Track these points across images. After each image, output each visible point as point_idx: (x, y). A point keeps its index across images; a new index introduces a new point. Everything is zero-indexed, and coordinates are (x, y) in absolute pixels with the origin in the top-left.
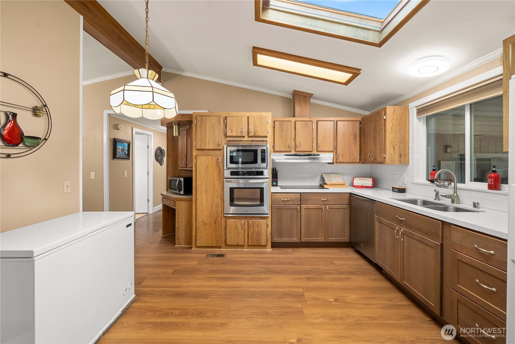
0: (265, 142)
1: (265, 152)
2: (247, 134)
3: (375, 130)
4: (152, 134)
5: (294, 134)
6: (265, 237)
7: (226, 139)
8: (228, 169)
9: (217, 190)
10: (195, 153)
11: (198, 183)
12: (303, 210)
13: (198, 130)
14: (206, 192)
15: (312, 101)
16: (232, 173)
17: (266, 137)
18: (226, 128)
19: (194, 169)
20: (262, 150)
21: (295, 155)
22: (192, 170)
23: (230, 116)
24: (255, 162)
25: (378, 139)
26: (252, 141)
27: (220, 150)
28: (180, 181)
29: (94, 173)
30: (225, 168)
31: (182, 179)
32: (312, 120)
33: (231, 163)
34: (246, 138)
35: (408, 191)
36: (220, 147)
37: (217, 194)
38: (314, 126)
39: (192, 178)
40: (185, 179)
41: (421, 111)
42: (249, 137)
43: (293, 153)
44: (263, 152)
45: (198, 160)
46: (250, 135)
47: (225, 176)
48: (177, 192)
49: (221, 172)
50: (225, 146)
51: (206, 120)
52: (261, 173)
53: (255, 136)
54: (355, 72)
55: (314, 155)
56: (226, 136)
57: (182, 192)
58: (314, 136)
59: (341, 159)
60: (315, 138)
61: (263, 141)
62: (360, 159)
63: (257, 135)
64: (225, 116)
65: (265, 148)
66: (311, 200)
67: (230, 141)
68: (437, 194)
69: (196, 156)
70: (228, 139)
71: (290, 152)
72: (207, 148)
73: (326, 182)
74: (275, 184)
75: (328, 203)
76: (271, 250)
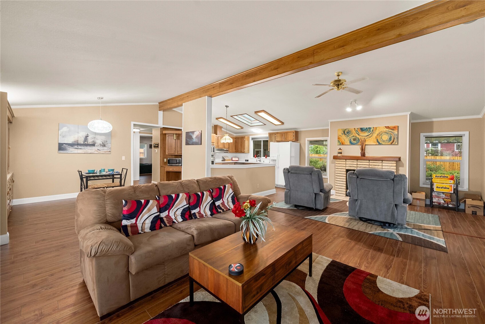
3: (241, 142)
5: (218, 141)
15: (222, 129)
21: (218, 149)
25: (242, 146)
29: (124, 157)
35: (249, 161)
41: (252, 139)
43: (217, 148)
52: (213, 156)
54: (242, 128)
59: (230, 151)
62: (235, 151)
68: (257, 160)
73: (225, 159)
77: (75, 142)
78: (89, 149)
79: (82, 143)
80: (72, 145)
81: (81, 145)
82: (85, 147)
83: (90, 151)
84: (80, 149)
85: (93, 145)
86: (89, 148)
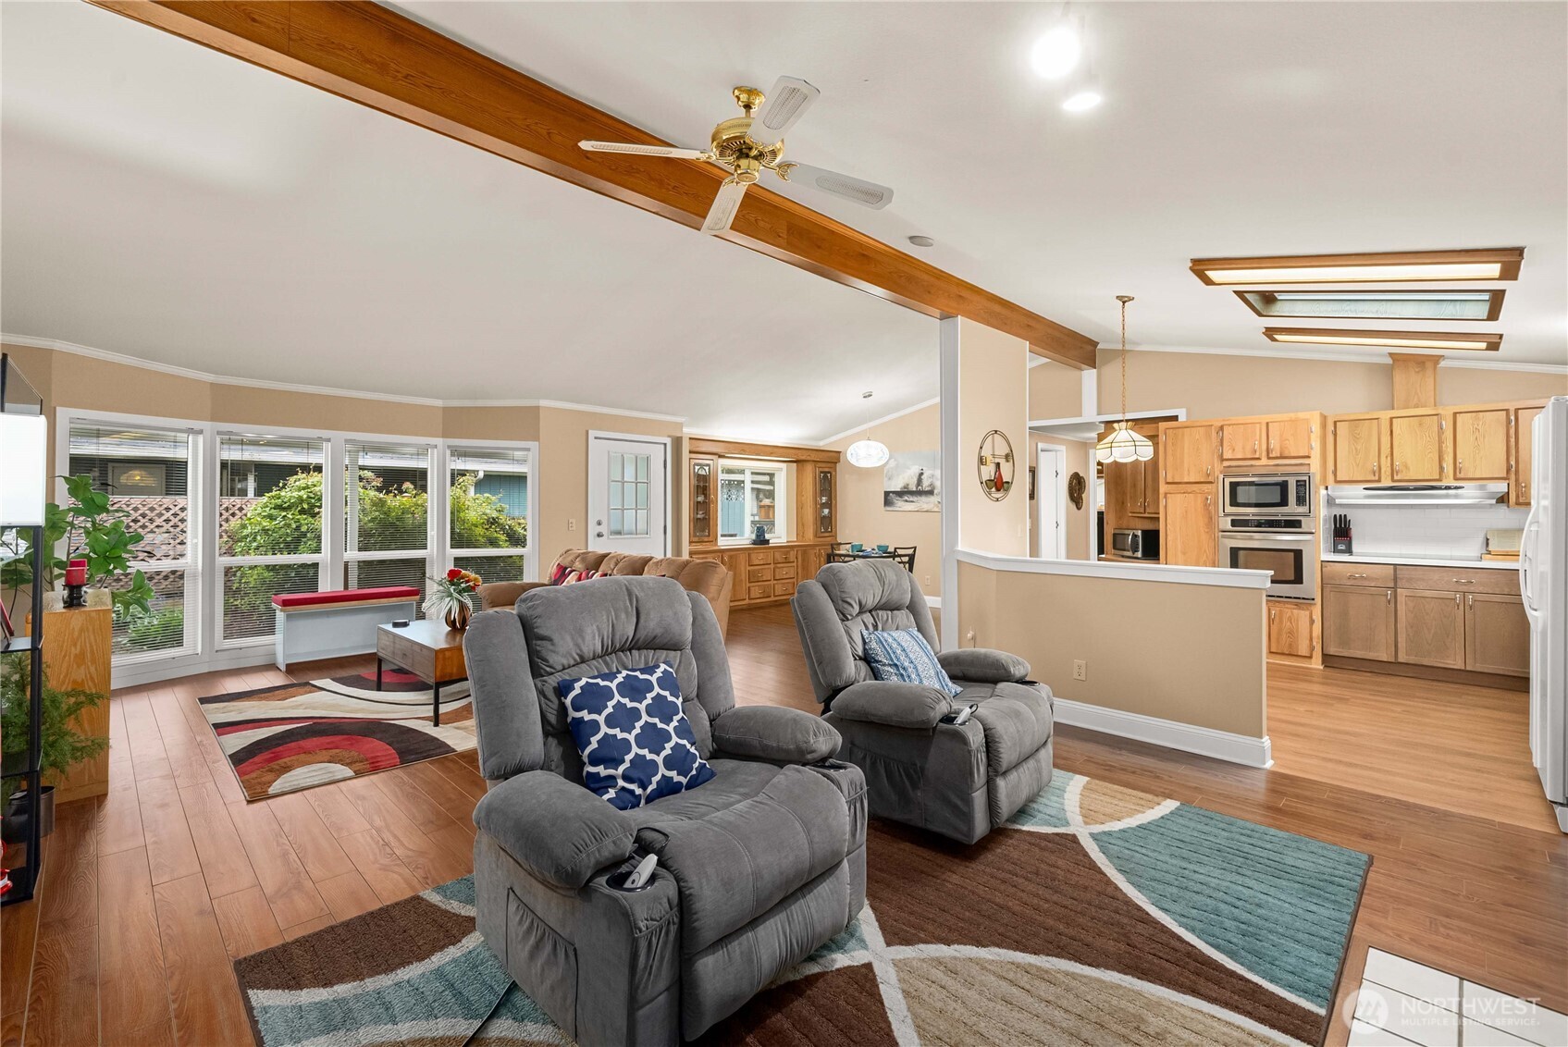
0: (1306, 467)
1: (1305, 485)
2: (1264, 454)
4: (1063, 448)
5: (1389, 445)
6: (1308, 642)
7: (1221, 464)
8: (1226, 515)
9: (1205, 551)
10: (1163, 488)
11: (1169, 538)
12: (1401, 599)
13: (1169, 452)
14: (1184, 553)
16: (1234, 523)
17: (1309, 457)
18: (1222, 446)
19: (1162, 516)
20: (1297, 481)
21: (1392, 489)
22: (1158, 518)
23: (1229, 425)
24: (1284, 502)
26: (1277, 465)
27: (1211, 483)
28: (1135, 536)
30: (1221, 514)
31: (1139, 533)
32: (1440, 411)
33: (1231, 505)
34: (1264, 461)
36: (1210, 479)
37: (1204, 558)
38: (1447, 425)
39: (1158, 531)
40: (1144, 532)
42: (1269, 458)
43: (1386, 482)
44: (1301, 485)
45: (1169, 501)
46: (1271, 455)
47: (1221, 527)
48: (1130, 554)
49: (1211, 520)
50: (1221, 477)
51: (1183, 435)
52: (1296, 524)
53: (1282, 457)
55: (1448, 488)
56: (1223, 460)
57: (1139, 554)
58: (1447, 447)
60: (1450, 450)
61: (1301, 464)
63: (1286, 454)
64: (1220, 425)
65: (1306, 478)
66: (1423, 580)
67: (1230, 467)
69: (1166, 494)
70: (1226, 464)
71: (1379, 481)
72: (1186, 480)
73: (1491, 548)
74: (1341, 547)
75: (1472, 589)
76: (1322, 667)
77: (905, 488)
78: (924, 503)
79: (914, 489)
80: (900, 494)
81: (912, 493)
82: (919, 498)
83: (926, 507)
84: (912, 502)
85: (931, 493)
86: (924, 499)
